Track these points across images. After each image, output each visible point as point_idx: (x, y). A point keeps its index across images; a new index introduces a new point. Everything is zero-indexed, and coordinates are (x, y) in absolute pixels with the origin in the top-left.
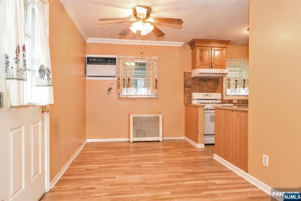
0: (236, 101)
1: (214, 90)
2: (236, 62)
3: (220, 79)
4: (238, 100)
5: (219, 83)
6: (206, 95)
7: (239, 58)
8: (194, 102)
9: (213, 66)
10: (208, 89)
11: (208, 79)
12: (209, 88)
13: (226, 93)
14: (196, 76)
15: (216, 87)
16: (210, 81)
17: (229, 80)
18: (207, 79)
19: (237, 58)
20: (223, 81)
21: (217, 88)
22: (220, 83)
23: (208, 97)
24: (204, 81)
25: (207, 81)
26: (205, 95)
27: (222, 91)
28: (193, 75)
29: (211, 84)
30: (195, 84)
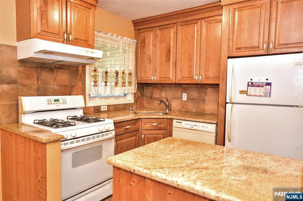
0: (105, 108)
1: (68, 91)
2: (106, 41)
3: (80, 68)
4: (109, 106)
5: (79, 76)
6: (55, 100)
7: (110, 34)
8: (27, 120)
9: (71, 38)
10: (58, 88)
11: (58, 66)
12: (60, 86)
13: (89, 95)
14: (31, 58)
15: (73, 84)
16: (61, 70)
17: (95, 71)
18: (55, 67)
19: (109, 33)
20: (85, 72)
21: (75, 86)
22: (81, 76)
23: (59, 105)
24: (48, 69)
25: (55, 70)
26: (53, 102)
27: (83, 92)
28: (22, 55)
29: (63, 77)
30: (26, 75)
